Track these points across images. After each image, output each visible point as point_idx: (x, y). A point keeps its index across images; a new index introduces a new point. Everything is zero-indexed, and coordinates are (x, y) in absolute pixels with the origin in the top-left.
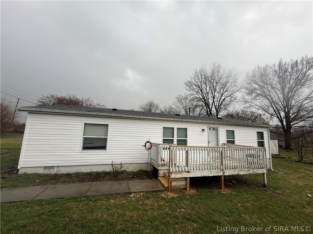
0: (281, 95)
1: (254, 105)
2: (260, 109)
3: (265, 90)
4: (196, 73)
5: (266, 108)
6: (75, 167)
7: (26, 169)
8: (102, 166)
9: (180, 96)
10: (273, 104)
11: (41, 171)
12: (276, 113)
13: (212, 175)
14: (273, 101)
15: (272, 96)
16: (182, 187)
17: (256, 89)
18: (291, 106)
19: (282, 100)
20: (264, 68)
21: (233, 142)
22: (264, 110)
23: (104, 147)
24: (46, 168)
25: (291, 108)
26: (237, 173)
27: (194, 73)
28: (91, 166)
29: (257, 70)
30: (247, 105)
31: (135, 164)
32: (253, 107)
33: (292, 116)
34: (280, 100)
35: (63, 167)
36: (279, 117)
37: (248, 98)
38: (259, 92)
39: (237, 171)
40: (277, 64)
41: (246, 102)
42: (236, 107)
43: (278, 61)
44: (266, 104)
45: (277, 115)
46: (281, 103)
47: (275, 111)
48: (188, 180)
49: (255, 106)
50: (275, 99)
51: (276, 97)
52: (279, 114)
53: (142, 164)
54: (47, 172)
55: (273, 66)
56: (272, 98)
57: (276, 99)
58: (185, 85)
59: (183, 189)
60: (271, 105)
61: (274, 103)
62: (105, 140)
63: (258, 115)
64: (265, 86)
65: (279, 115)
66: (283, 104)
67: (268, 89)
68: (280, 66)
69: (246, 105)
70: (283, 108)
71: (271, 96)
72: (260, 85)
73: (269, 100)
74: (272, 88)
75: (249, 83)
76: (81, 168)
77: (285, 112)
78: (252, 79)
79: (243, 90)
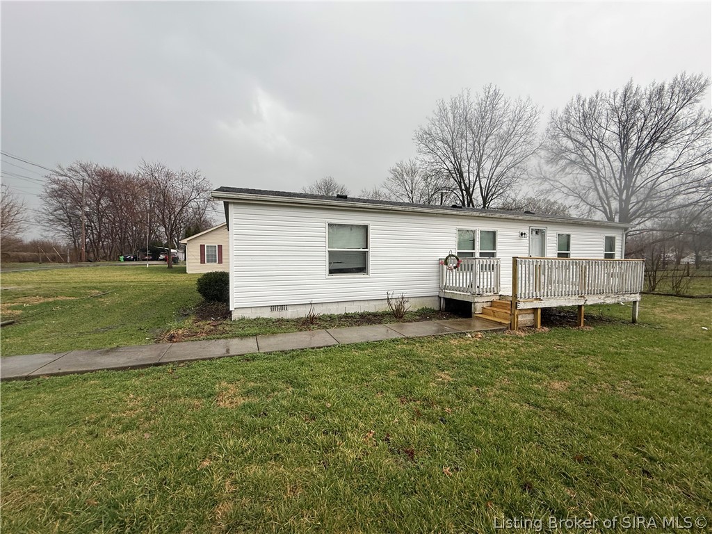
0: (617, 165)
1: (560, 185)
2: (572, 193)
3: (586, 152)
4: (443, 109)
5: (584, 192)
6: (320, 305)
7: (243, 311)
8: (362, 303)
9: (400, 165)
10: (598, 183)
11: (267, 314)
12: (602, 204)
13: (571, 304)
14: (600, 176)
15: (600, 166)
16: (529, 324)
17: (567, 150)
18: (633, 186)
19: (617, 176)
20: (591, 99)
21: (567, 255)
22: (580, 197)
23: (363, 269)
24: (273, 308)
25: (633, 193)
26: (602, 301)
27: (437, 111)
28: (345, 303)
29: (576, 106)
30: (546, 186)
31: (414, 299)
32: (557, 190)
33: (632, 208)
34: (614, 174)
35: (301, 306)
36: (608, 211)
37: (549, 169)
38: (573, 156)
39: (603, 297)
40: (621, 91)
41: (545, 179)
42: (522, 192)
43: (625, 84)
44: (583, 183)
45: (603, 206)
46: (616, 182)
47: (600, 198)
48: (539, 312)
49: (562, 189)
50: (604, 174)
51: (607, 169)
52: (609, 205)
53: (425, 298)
54: (275, 315)
55: (612, 95)
56: (599, 171)
57: (606, 172)
58: (417, 141)
59: (530, 327)
60: (596, 185)
61: (601, 181)
62: (364, 255)
63: (559, 208)
64: (588, 143)
65: (607, 208)
66: (618, 182)
67: (592, 150)
68: (625, 95)
69: (542, 187)
70: (617, 191)
71: (598, 166)
72: (575, 140)
73: (590, 174)
74: (602, 147)
75: (555, 137)
76: (330, 306)
77: (621, 201)
78: (562, 127)
79: (543, 153)
